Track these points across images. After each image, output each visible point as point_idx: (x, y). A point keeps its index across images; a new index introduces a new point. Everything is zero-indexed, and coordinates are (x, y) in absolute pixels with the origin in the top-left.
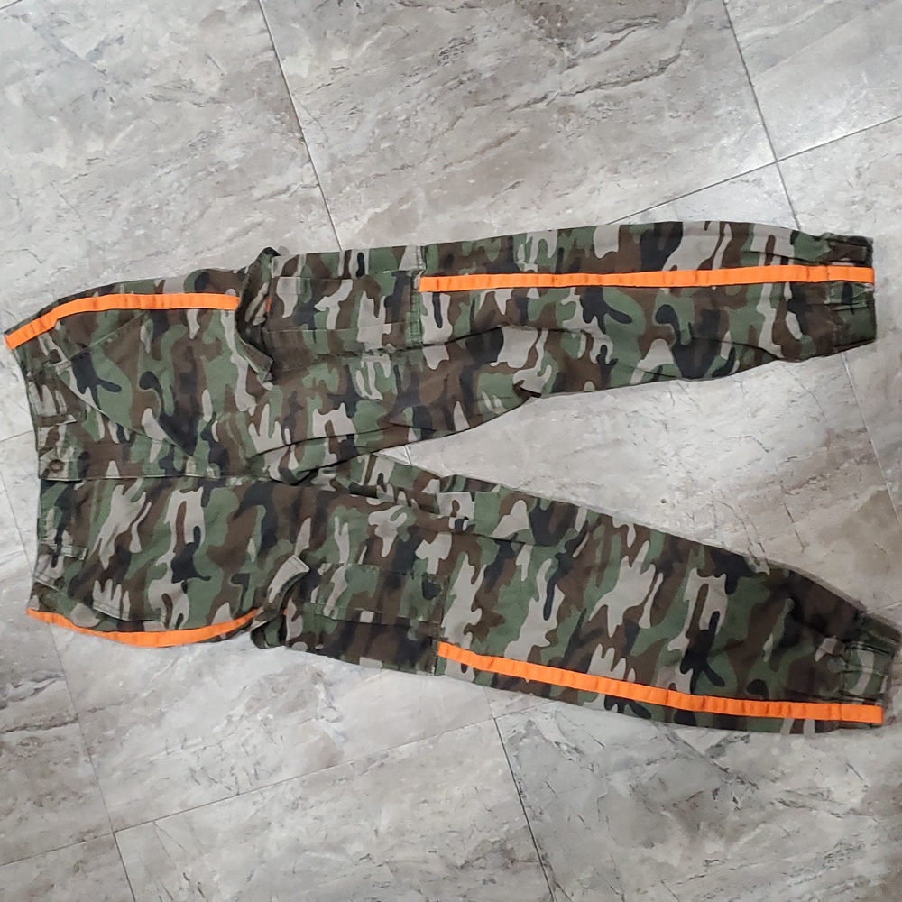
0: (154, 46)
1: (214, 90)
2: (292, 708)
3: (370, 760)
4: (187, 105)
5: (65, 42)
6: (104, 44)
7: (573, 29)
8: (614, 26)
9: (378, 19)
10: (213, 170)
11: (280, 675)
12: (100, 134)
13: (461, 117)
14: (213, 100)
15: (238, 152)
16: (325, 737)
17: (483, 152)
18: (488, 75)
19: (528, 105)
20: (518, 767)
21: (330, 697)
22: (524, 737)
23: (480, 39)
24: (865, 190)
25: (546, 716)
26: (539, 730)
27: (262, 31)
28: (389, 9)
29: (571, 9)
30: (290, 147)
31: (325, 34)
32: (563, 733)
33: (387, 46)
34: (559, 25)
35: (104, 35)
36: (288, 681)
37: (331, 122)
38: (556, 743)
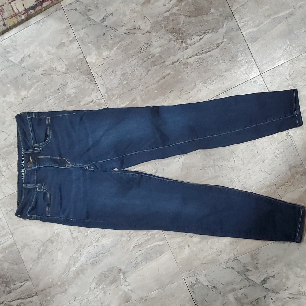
0: (41, 57)
1: (64, 70)
2: (112, 283)
3: (142, 298)
4: (55, 76)
5: (10, 58)
6: (24, 58)
7: (185, 36)
8: (199, 34)
9: (118, 40)
10: (66, 97)
11: (107, 271)
12: (26, 89)
13: (150, 70)
14: (64, 73)
15: (74, 90)
16: (125, 292)
17: (159, 81)
18: (157, 55)
19: (173, 64)
20: (194, 296)
21: (125, 277)
22: (195, 284)
23: (154, 43)
24: (293, 80)
25: (202, 276)
26: (200, 282)
27: (78, 48)
28: (121, 36)
29: (184, 29)
30: (92, 86)
31: (100, 47)
32: (209, 282)
33: (122, 49)
34: (180, 35)
35: (23, 55)
36: (109, 274)
37: (105, 76)
38: (207, 286)
